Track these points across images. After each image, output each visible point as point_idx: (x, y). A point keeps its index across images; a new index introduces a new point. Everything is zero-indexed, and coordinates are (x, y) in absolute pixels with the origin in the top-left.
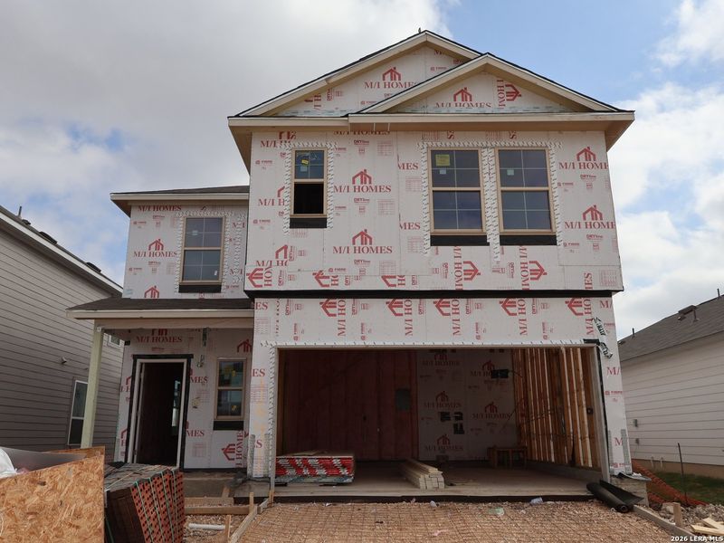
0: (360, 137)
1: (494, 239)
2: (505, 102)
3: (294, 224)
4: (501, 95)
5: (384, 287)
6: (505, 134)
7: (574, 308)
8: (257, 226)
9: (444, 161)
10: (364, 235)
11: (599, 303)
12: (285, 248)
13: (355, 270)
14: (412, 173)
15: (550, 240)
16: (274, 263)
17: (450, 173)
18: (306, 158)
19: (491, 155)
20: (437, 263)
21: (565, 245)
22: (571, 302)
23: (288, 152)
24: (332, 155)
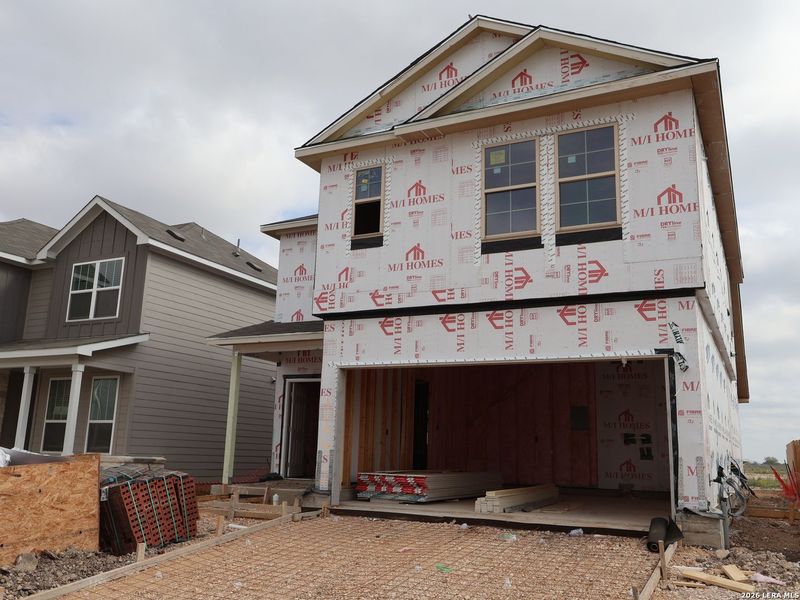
0: (415, 147)
1: (549, 240)
2: (570, 77)
3: (356, 245)
4: (565, 70)
5: (434, 303)
6: (568, 115)
7: (645, 312)
8: (324, 251)
9: (499, 158)
10: (417, 250)
11: (678, 304)
12: (347, 270)
13: (406, 287)
14: (466, 177)
15: (616, 234)
16: (337, 286)
17: (504, 171)
18: (366, 177)
19: (551, 142)
20: (487, 273)
21: (632, 238)
22: (642, 305)
23: (351, 173)
24: (389, 171)
